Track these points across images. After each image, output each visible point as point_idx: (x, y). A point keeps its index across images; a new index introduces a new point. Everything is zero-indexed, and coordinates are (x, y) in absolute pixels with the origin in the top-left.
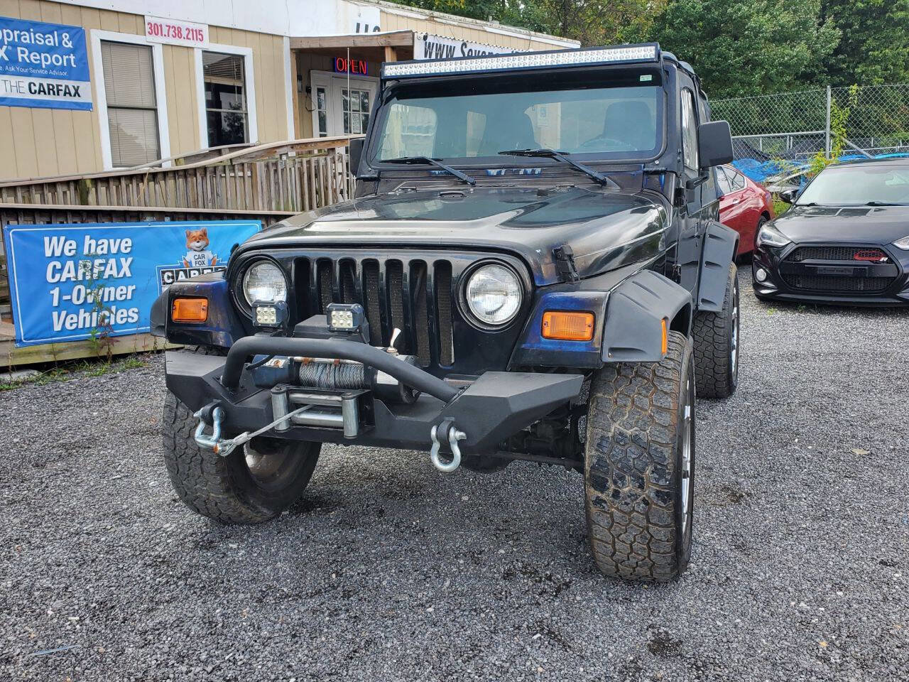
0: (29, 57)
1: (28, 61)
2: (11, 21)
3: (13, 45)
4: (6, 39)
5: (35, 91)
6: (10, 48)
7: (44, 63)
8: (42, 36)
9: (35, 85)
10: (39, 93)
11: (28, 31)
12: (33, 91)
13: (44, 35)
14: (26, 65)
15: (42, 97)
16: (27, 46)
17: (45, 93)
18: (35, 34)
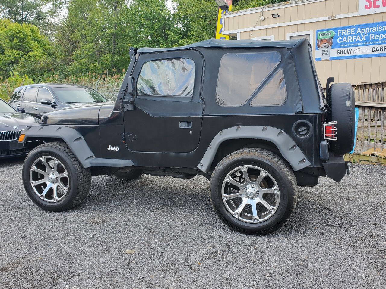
0: (374, 37)
1: (374, 39)
2: (369, 24)
3: (369, 34)
4: (366, 32)
5: (374, 51)
6: (367, 35)
7: (380, 38)
8: (381, 27)
9: (375, 48)
10: (376, 51)
11: (376, 27)
12: (373, 51)
13: (382, 27)
14: (372, 41)
15: (377, 52)
16: (374, 33)
17: (378, 51)
18: (378, 27)
